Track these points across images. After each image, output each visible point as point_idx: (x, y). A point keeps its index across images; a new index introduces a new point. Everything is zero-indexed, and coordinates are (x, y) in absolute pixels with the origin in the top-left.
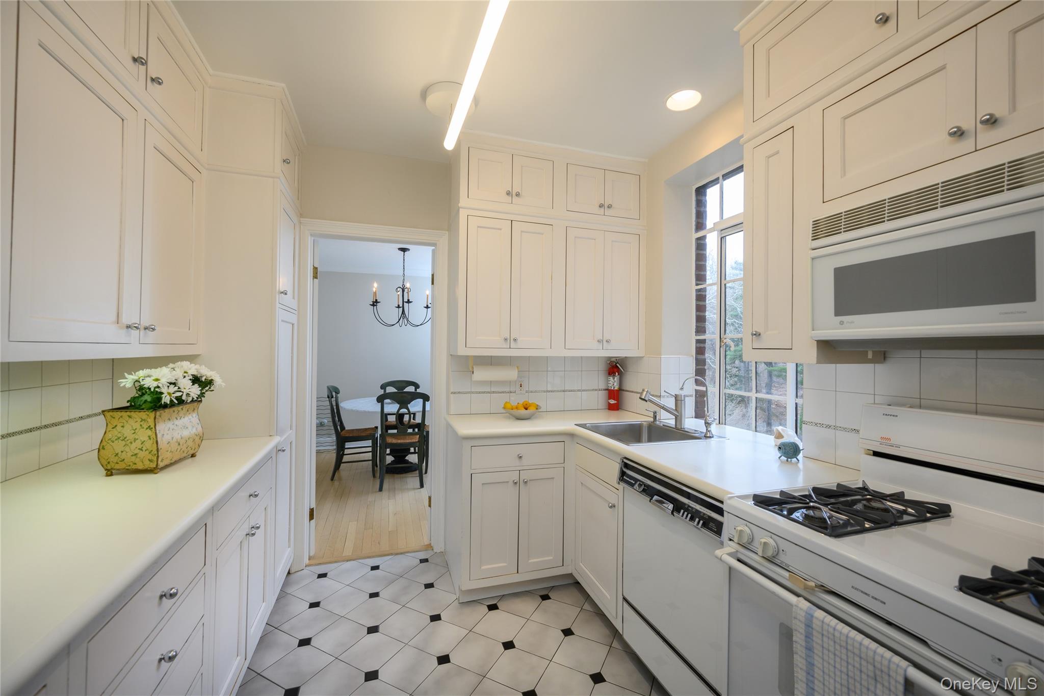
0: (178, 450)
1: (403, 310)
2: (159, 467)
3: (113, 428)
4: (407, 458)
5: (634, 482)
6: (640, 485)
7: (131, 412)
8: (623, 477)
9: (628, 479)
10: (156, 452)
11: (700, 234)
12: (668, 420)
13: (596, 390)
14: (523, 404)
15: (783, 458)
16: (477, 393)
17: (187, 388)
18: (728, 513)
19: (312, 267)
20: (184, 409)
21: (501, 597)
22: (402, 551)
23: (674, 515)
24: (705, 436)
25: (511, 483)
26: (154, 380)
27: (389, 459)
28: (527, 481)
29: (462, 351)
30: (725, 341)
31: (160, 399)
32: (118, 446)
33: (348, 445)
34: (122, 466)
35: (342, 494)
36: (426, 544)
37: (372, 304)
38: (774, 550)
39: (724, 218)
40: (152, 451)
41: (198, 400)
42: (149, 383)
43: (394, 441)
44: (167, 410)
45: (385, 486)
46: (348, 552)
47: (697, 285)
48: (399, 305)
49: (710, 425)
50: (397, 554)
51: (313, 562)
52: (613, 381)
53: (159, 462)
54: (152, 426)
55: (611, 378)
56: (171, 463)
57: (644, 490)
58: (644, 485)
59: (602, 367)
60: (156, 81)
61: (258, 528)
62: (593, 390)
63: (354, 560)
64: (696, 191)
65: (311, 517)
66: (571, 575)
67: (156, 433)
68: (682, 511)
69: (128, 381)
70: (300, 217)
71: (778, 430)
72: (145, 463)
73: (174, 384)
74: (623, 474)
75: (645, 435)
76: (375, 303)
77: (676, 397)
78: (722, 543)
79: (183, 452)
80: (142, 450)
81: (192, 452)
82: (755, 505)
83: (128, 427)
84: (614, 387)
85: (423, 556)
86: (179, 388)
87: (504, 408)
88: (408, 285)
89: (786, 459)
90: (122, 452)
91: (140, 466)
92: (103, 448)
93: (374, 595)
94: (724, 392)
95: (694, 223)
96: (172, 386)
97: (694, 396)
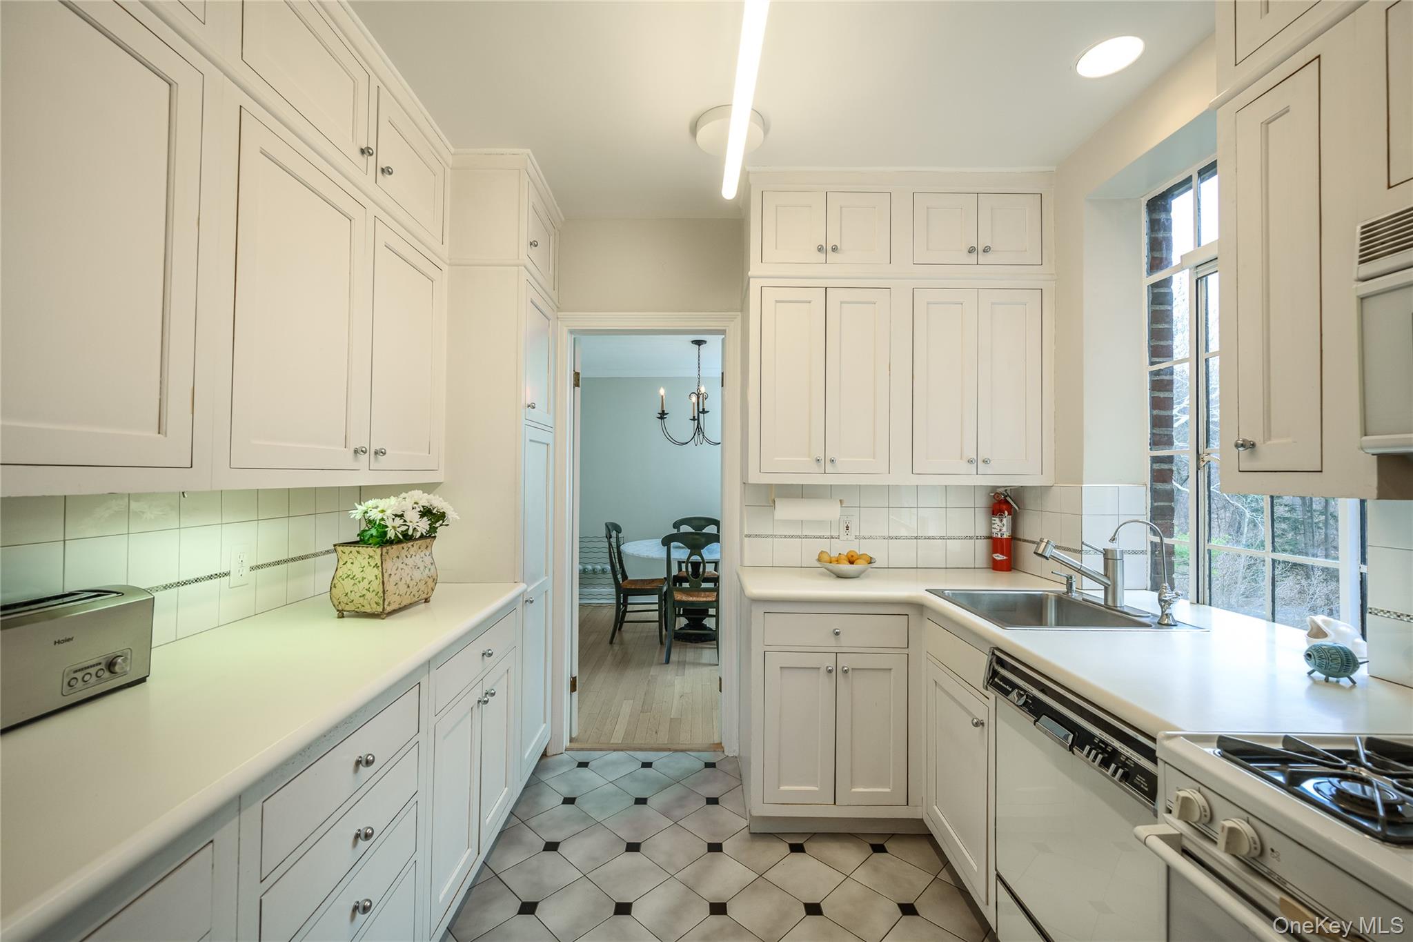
0: (408, 593)
1: (699, 423)
2: (386, 612)
3: (344, 564)
4: (704, 622)
5: (1010, 690)
6: (1020, 696)
7: (359, 547)
8: (994, 680)
9: (1001, 683)
10: (382, 595)
11: (1158, 276)
12: (1095, 593)
13: (971, 538)
14: (847, 556)
15: (1318, 675)
16: (781, 536)
17: (414, 522)
18: (1166, 763)
19: (573, 372)
20: (415, 545)
21: (810, 835)
22: (684, 747)
23: (1073, 753)
24: (1159, 623)
25: (823, 670)
26: (379, 511)
27: (682, 622)
28: (848, 669)
29: (755, 478)
30: (1206, 459)
31: (385, 533)
32: (348, 585)
33: (631, 599)
34: (351, 607)
35: (624, 662)
36: (716, 742)
37: (659, 416)
38: (1253, 846)
39: (1203, 243)
40: (378, 592)
41: (430, 535)
42: (375, 515)
43: (685, 598)
44: (395, 547)
45: (674, 657)
46: (617, 738)
47: (1152, 363)
48: (694, 417)
49: (1170, 604)
50: (676, 751)
51: (575, 745)
52: (1000, 524)
53: (385, 606)
54: (379, 564)
55: (997, 519)
56: (400, 608)
57: (1025, 703)
58: (1027, 696)
59: (982, 502)
60: (386, 171)
61: (493, 695)
62: (966, 538)
63: (622, 750)
64: (1147, 205)
65: (573, 687)
66: (920, 822)
67: (382, 572)
68: (1088, 748)
69: (357, 513)
70: (558, 311)
71: (1314, 622)
72: (372, 606)
73: (401, 516)
74: (995, 674)
75: (1051, 614)
76: (663, 415)
77: (1106, 553)
78: (1155, 814)
79: (414, 596)
80: (369, 591)
81: (425, 596)
82: (1223, 756)
83: (357, 564)
84: (1002, 535)
85: (709, 757)
86: (405, 521)
87: (819, 560)
88: (703, 390)
89: (1324, 676)
90: (351, 591)
91: (368, 609)
92: (335, 587)
93: (641, 801)
94: (1207, 548)
95: (1145, 260)
96: (398, 519)
97: (1149, 553)
